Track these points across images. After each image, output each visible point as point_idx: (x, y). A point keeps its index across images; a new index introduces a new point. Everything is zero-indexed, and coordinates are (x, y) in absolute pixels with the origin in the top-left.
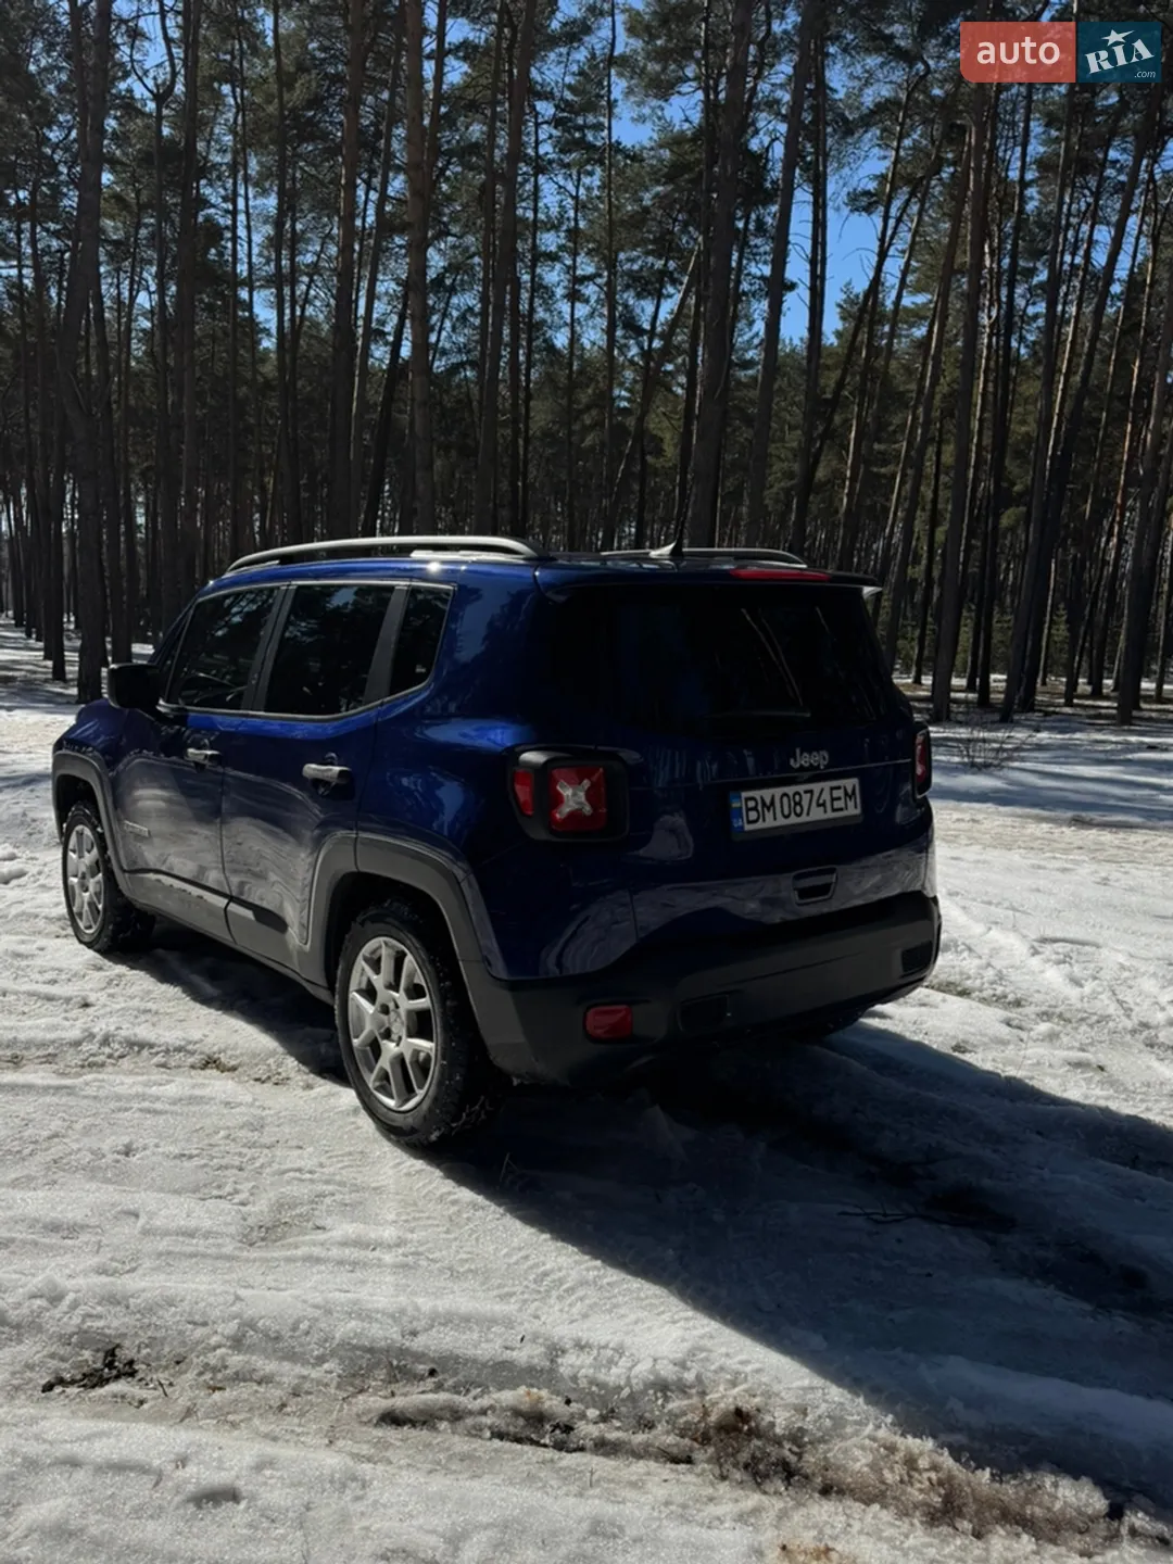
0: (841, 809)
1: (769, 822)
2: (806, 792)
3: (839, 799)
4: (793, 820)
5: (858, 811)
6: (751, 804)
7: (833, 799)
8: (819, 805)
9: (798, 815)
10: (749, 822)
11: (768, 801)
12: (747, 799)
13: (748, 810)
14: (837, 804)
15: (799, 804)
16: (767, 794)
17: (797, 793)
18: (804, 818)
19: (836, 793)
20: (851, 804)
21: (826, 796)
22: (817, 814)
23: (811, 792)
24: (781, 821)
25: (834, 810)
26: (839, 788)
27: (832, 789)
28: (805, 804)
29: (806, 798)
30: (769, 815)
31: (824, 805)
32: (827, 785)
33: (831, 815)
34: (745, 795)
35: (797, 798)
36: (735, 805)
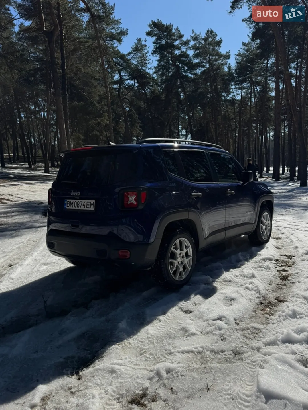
0: (89, 208)
1: (71, 207)
2: (81, 202)
3: (89, 205)
4: (77, 208)
5: (94, 209)
6: (68, 203)
7: (87, 205)
8: (83, 206)
9: (78, 207)
10: (68, 207)
11: (72, 203)
12: (68, 201)
13: (68, 204)
14: (88, 206)
15: (79, 204)
16: (72, 201)
17: (79, 202)
18: (79, 208)
19: (88, 204)
20: (92, 207)
21: (85, 204)
22: (82, 208)
23: (82, 202)
24: (74, 208)
25: (87, 208)
26: (89, 202)
27: (87, 202)
28: (80, 205)
29: (80, 203)
30: (72, 206)
31: (85, 206)
32: (86, 201)
33: (86, 209)
34: (68, 200)
35: (78, 203)
36: (65, 202)
